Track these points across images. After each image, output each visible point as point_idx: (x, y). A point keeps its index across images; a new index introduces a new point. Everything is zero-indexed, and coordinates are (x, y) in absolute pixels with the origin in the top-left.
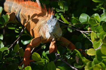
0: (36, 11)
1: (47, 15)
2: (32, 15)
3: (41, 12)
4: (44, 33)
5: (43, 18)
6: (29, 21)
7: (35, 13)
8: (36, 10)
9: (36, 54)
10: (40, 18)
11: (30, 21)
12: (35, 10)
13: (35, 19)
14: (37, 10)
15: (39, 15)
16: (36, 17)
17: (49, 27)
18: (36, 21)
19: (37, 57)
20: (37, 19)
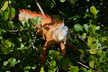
0: (46, 21)
3: (51, 22)
4: (57, 37)
7: (46, 23)
9: (55, 52)
10: (50, 27)
11: (43, 28)
13: (47, 27)
15: (50, 24)
16: (47, 26)
17: (63, 32)
18: (48, 29)
19: (56, 54)
20: (49, 28)
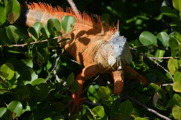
0: (83, 27)
1: (103, 31)
2: (78, 32)
3: (91, 27)
4: (105, 58)
5: (96, 36)
6: (74, 41)
7: (83, 30)
8: (83, 25)
9: (103, 89)
10: (91, 37)
11: (76, 41)
12: (81, 24)
13: (84, 38)
14: (85, 24)
16: (85, 35)
17: (115, 47)
18: (86, 42)
19: (105, 93)
